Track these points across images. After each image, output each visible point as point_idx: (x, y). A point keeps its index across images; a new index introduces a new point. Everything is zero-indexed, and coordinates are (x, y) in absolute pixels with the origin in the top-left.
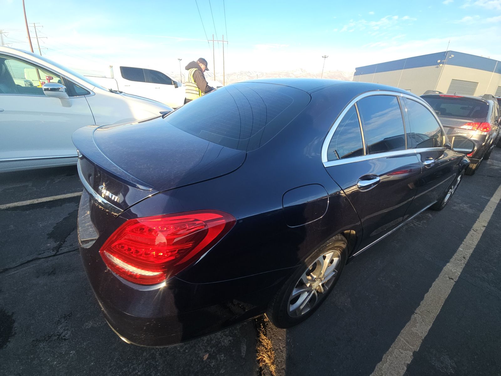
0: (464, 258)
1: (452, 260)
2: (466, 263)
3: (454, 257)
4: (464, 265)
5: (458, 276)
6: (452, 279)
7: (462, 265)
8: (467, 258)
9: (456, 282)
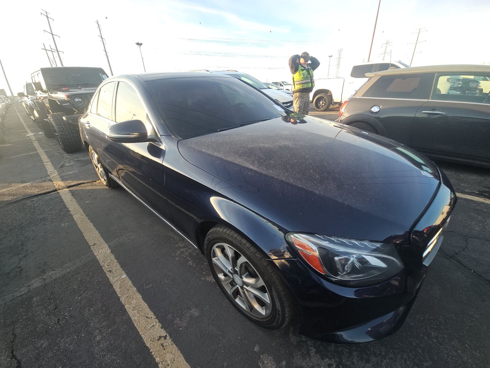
0: (110, 271)
1: (112, 257)
2: (103, 268)
3: (115, 261)
4: (102, 265)
5: (94, 251)
6: (93, 245)
7: (103, 263)
8: (108, 275)
9: (89, 246)
